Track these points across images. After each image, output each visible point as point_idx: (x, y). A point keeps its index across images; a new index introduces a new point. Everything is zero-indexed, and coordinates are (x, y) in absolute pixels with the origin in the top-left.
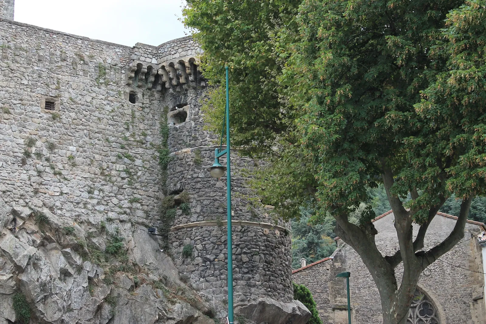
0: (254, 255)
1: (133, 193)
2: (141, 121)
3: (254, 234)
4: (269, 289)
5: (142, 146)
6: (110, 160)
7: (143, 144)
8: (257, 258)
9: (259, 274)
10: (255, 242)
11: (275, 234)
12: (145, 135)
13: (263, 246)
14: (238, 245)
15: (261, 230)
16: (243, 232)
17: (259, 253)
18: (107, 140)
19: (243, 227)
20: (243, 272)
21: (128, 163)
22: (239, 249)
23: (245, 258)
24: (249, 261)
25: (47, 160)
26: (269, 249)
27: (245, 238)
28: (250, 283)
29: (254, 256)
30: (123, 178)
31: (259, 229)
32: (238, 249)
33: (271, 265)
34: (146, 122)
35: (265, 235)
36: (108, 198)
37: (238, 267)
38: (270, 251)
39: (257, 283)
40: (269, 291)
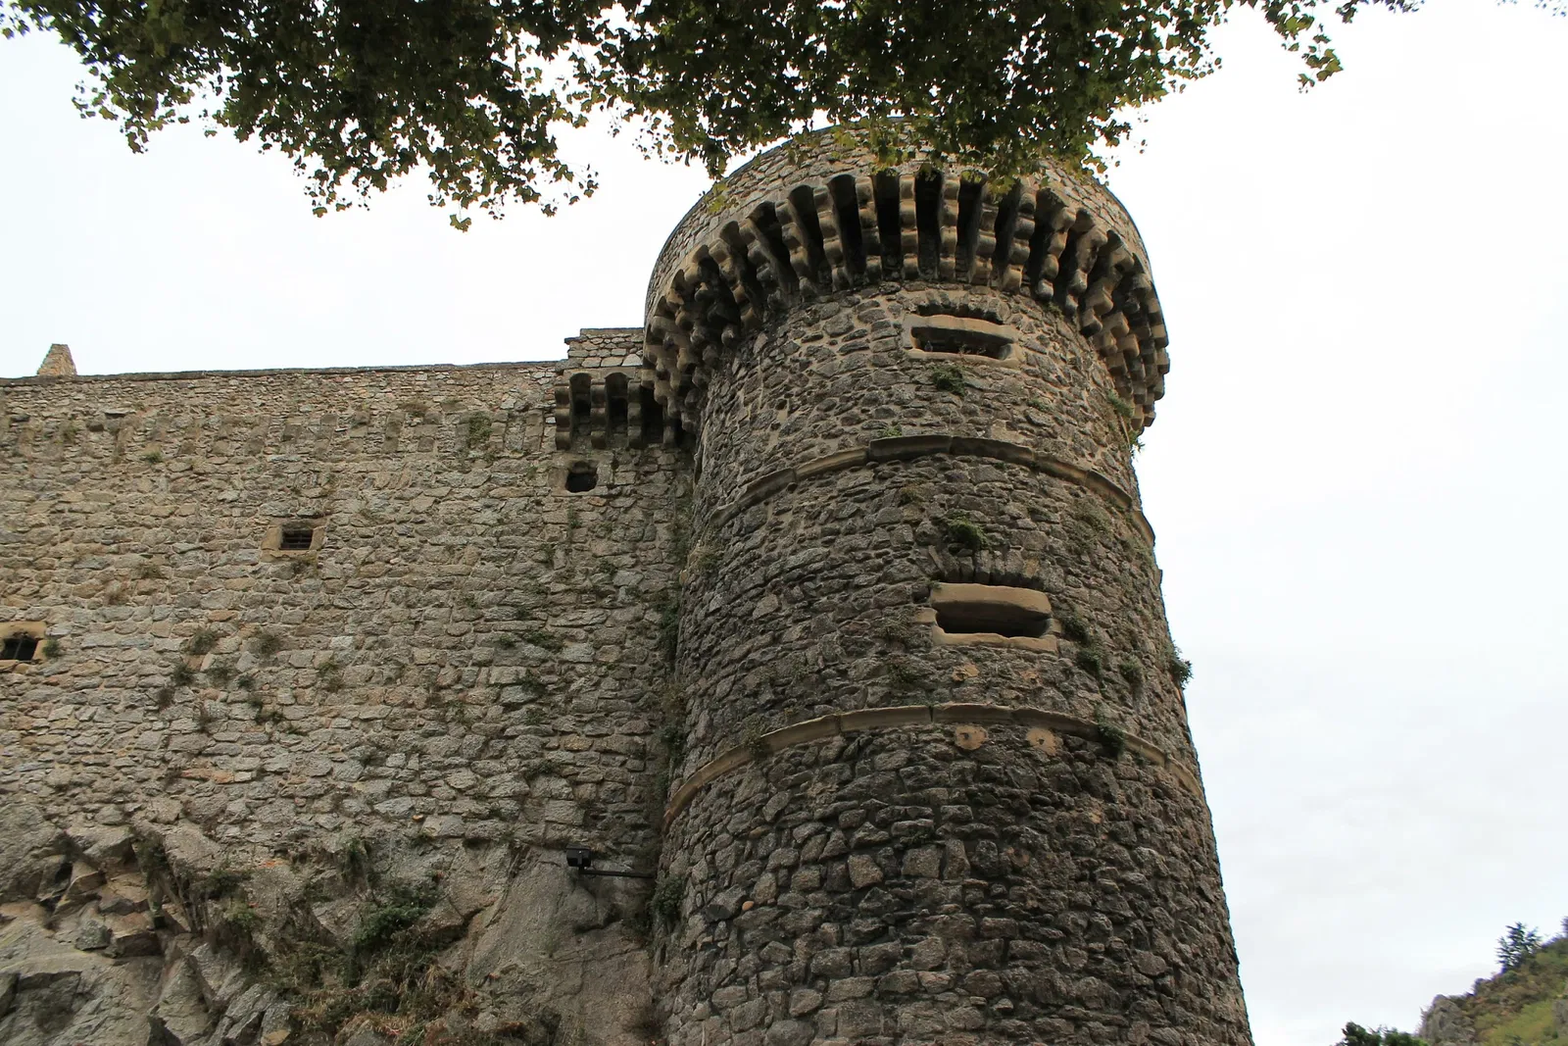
0: (907, 847)
1: (543, 746)
2: (602, 534)
3: (902, 755)
4: (1006, 1003)
5: (600, 603)
6: (470, 657)
7: (602, 595)
8: (924, 858)
9: (941, 932)
10: (912, 789)
11: (1027, 745)
12: (612, 570)
13: (956, 802)
14: (830, 819)
15: (937, 735)
16: (853, 759)
17: (933, 837)
18: (470, 602)
19: (849, 739)
20: (857, 933)
21: (534, 659)
22: (837, 835)
23: (863, 869)
24: (886, 877)
25: (246, 683)
26: (996, 811)
27: (862, 780)
28: (888, 982)
29: (911, 853)
30: (510, 707)
31: (929, 732)
32: (828, 837)
33: (1010, 884)
34: (618, 533)
35: (965, 754)
36: (436, 773)
37: (831, 915)
38: (1003, 823)
39: (929, 977)
40: (1007, 1013)
